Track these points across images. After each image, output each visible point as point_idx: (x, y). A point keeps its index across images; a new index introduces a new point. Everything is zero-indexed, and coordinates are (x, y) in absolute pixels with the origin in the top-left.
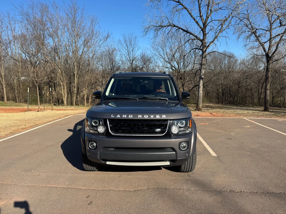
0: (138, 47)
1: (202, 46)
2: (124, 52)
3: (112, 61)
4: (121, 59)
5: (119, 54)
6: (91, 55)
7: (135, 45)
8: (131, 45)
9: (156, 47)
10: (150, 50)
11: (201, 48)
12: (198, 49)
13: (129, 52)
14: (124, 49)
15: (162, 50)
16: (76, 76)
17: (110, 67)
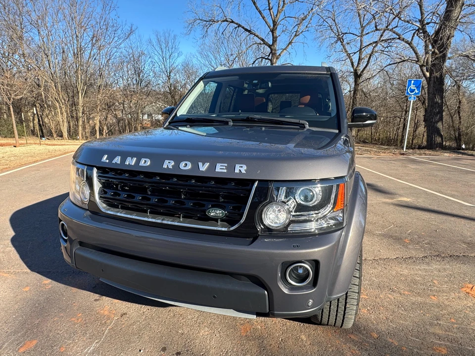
0: (178, 52)
1: (271, 55)
2: (156, 58)
3: (138, 72)
4: (153, 68)
5: (149, 62)
6: (104, 61)
7: (173, 49)
8: (167, 48)
9: (205, 53)
10: (196, 57)
11: (270, 58)
12: (266, 59)
13: (164, 59)
14: (156, 53)
15: (213, 59)
16: (80, 94)
17: (135, 82)
